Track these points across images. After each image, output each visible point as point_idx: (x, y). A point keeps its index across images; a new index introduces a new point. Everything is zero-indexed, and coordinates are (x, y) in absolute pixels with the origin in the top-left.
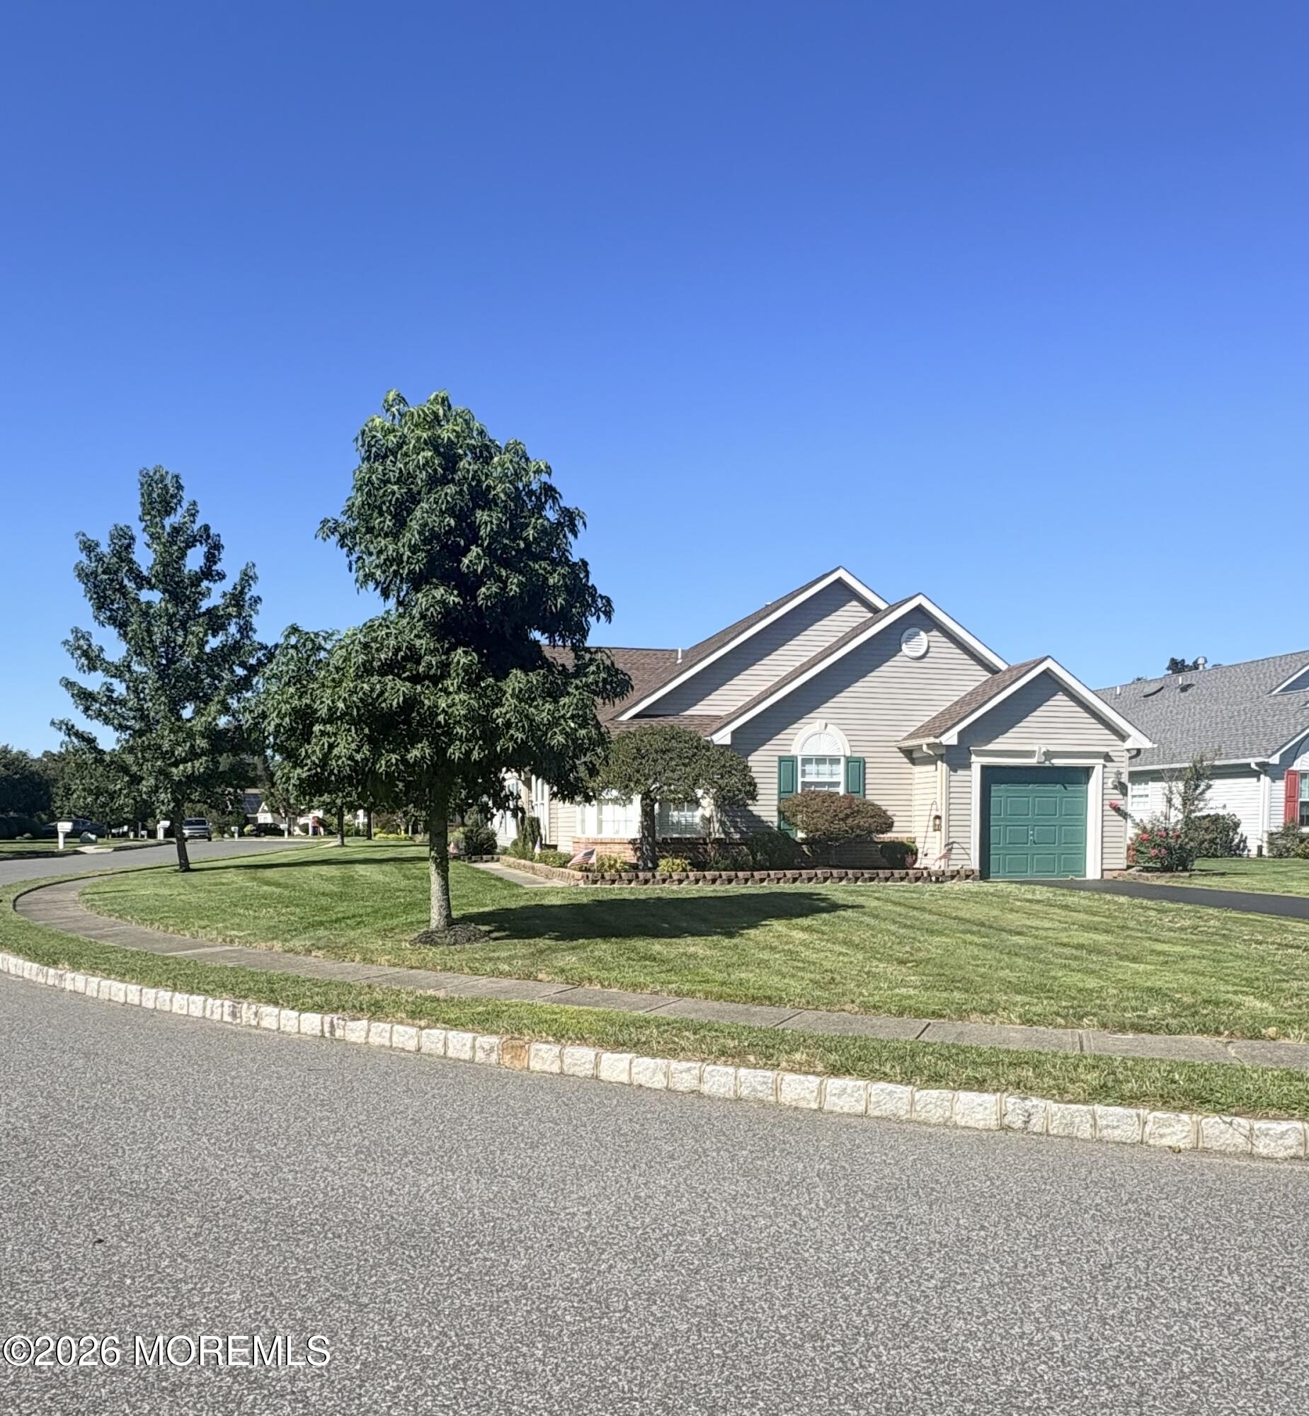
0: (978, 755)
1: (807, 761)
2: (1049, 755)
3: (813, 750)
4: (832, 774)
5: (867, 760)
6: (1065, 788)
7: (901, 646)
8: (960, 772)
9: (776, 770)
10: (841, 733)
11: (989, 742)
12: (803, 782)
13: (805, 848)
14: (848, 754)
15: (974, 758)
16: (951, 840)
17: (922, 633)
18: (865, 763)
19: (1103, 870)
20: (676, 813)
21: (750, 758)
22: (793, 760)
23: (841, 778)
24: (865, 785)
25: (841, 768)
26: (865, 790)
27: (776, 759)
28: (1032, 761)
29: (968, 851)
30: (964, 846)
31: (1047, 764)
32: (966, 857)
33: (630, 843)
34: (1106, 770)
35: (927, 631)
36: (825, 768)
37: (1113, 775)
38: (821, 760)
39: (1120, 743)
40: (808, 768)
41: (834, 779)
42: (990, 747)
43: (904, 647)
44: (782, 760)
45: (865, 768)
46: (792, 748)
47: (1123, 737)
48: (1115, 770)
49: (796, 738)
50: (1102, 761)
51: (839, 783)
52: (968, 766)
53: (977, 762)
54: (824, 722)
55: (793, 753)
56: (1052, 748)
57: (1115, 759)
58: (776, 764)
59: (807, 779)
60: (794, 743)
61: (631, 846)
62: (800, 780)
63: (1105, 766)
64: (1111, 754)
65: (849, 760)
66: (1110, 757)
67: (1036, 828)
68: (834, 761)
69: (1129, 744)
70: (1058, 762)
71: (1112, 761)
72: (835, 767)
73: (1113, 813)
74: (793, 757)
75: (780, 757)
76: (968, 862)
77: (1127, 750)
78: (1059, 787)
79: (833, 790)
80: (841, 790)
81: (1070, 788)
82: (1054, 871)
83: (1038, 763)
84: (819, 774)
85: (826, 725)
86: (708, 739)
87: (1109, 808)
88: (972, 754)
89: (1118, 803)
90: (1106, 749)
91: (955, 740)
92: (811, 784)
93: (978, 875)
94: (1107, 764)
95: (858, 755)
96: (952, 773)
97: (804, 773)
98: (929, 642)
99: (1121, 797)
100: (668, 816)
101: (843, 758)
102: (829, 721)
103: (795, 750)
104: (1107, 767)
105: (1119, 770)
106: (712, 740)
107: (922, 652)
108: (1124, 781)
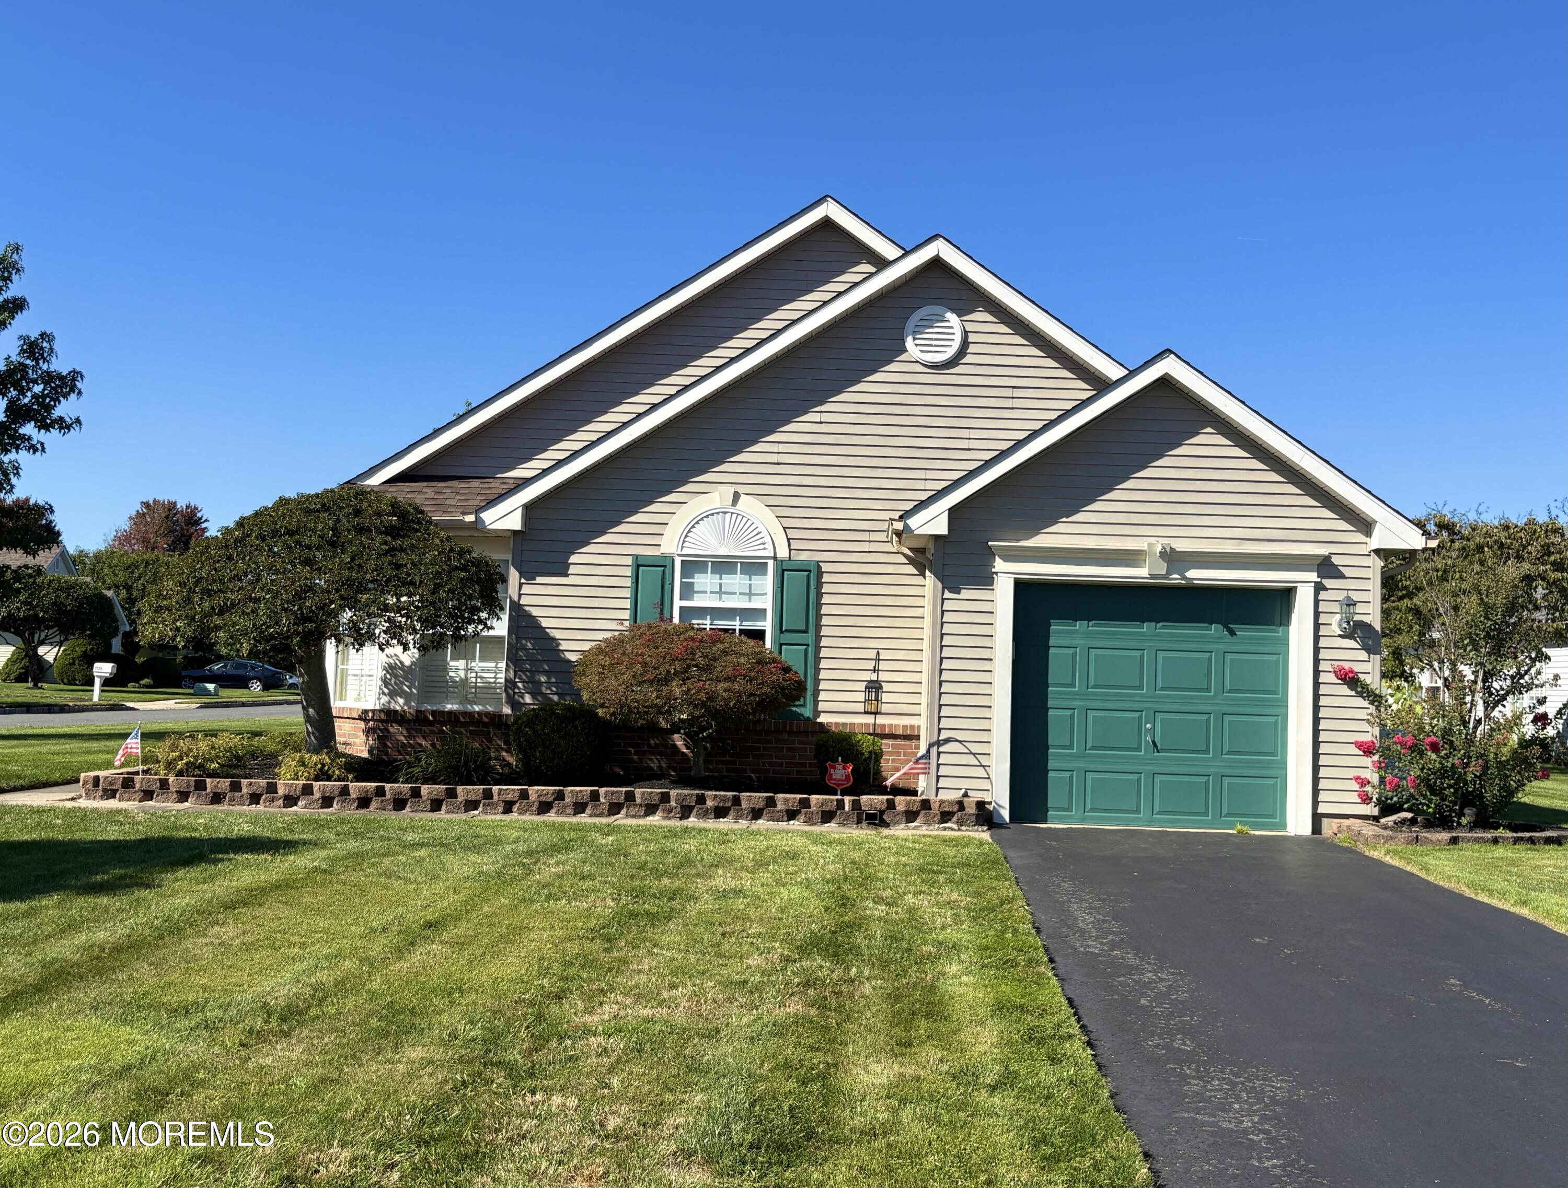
0: (1006, 559)
1: (692, 566)
2: (1172, 557)
3: (706, 544)
4: (750, 594)
5: (825, 567)
6: (1232, 633)
7: (903, 341)
8: (965, 594)
9: (628, 582)
10: (769, 515)
11: (1035, 530)
12: (682, 609)
13: (679, 740)
14: (783, 553)
15: (999, 565)
16: (944, 735)
17: (952, 317)
18: (820, 573)
19: (1317, 818)
20: (461, 664)
21: (573, 559)
22: (663, 565)
23: (767, 603)
24: (819, 617)
25: (767, 583)
26: (818, 627)
27: (628, 560)
28: (1139, 573)
29: (984, 760)
30: (975, 748)
31: (1175, 579)
32: (981, 772)
33: (360, 718)
34: (1323, 595)
35: (958, 312)
36: (736, 581)
37: (1336, 607)
38: (723, 566)
39: (1360, 537)
40: (704, 581)
41: (756, 604)
42: (1042, 541)
43: (909, 343)
44: (639, 564)
45: (820, 584)
46: (663, 540)
47: (1365, 525)
48: (1341, 596)
49: (673, 520)
50: (1313, 576)
51: (762, 612)
52: (986, 580)
53: (1006, 572)
54: (731, 490)
55: (664, 550)
56: (1181, 546)
57: (1347, 572)
58: (628, 572)
59: (697, 602)
60: (667, 531)
61: (362, 725)
62: (678, 603)
63: (1319, 588)
64: (1336, 560)
65: (784, 569)
66: (1335, 567)
67: (1159, 716)
68: (754, 567)
69: (1377, 541)
70: (1198, 575)
71: (1342, 577)
72: (756, 580)
73: (1345, 690)
74: (664, 557)
75: (636, 557)
76: (985, 784)
77: (1377, 552)
78: (1215, 630)
79: (750, 625)
80: (767, 625)
81: (1243, 632)
82: (1205, 813)
83: (1152, 576)
84: (720, 593)
85: (736, 497)
86: (470, 518)
87: (1332, 678)
88: (991, 554)
89: (1357, 668)
90: (1321, 550)
91: (941, 527)
92: (701, 612)
93: (1006, 814)
94: (1327, 583)
95: (804, 556)
96: (947, 595)
97: (688, 591)
98: (966, 334)
99: (1363, 655)
100: (445, 668)
101: (771, 563)
102: (741, 489)
103: (669, 545)
104: (1326, 589)
105: (1355, 596)
106: (478, 520)
107: (950, 352)
108: (1367, 619)
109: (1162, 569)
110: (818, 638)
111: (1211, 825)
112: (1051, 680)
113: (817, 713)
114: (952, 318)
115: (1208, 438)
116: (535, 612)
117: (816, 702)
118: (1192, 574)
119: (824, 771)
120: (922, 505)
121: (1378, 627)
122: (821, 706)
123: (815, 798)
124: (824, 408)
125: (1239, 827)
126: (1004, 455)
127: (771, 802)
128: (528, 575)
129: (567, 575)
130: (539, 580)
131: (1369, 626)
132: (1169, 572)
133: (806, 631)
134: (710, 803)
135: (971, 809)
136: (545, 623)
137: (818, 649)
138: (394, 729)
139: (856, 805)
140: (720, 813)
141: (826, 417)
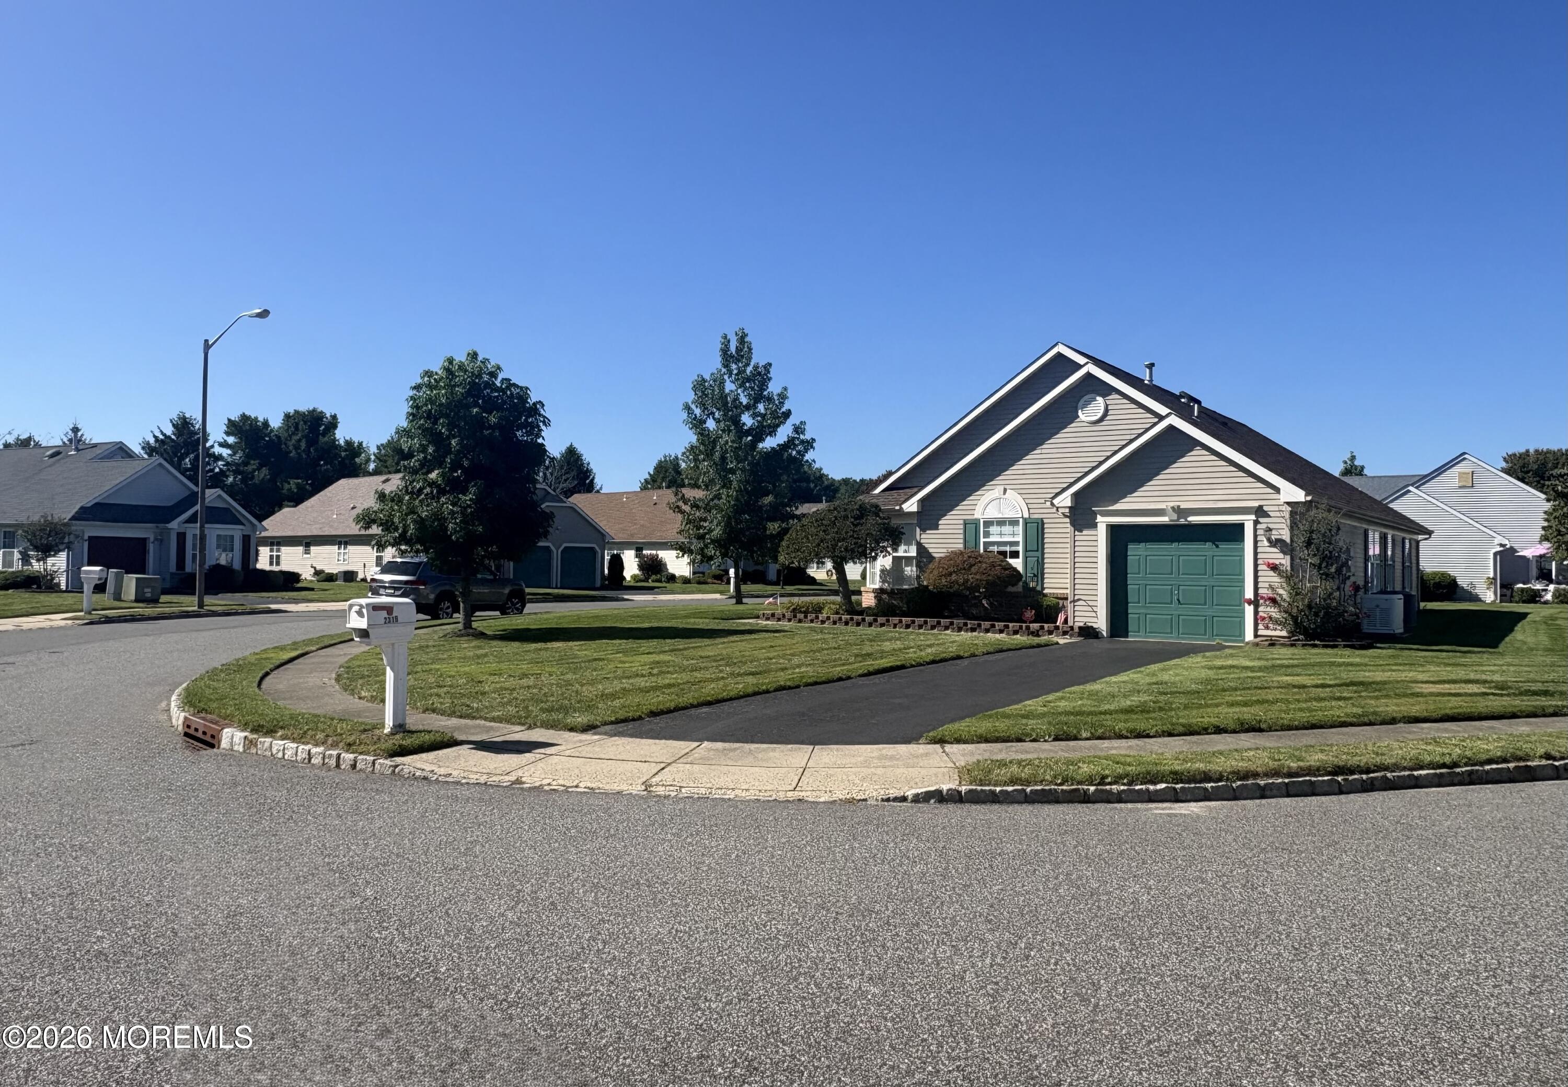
0: (1102, 516)
1: (988, 524)
2: (1178, 511)
3: (992, 513)
4: (1014, 535)
5: (1045, 521)
6: (1217, 546)
7: (1078, 412)
8: (1085, 532)
9: (961, 532)
10: (1019, 498)
11: (1115, 502)
12: (984, 542)
14: (1026, 515)
15: (1099, 518)
16: (1077, 597)
18: (1043, 524)
19: (1257, 637)
21: (940, 522)
22: (976, 523)
23: (1020, 538)
24: (1043, 544)
25: (1020, 529)
26: (1043, 549)
27: (962, 522)
28: (1164, 519)
29: (1095, 609)
30: (1091, 603)
31: (1182, 521)
32: (1094, 615)
34: (1259, 526)
35: (1104, 396)
36: (1007, 529)
37: (1265, 532)
38: (1001, 523)
39: (1276, 496)
40: (994, 529)
41: (1015, 539)
42: (1118, 507)
43: (1081, 412)
44: (965, 524)
45: (1043, 529)
46: (975, 512)
47: (1277, 490)
48: (1268, 526)
49: (979, 503)
50: (1253, 517)
51: (1018, 542)
52: (1094, 526)
53: (1103, 522)
54: (1002, 488)
55: (976, 516)
56: (1185, 505)
57: (1271, 514)
58: (962, 527)
59: (991, 539)
60: (977, 508)
62: (982, 540)
63: (1257, 522)
64: (1265, 508)
65: (1027, 522)
66: (1266, 512)
67: (1181, 588)
68: (1014, 522)
69: (1284, 498)
70: (1193, 519)
71: (1269, 516)
72: (1016, 528)
73: (1272, 573)
74: (976, 520)
75: (965, 520)
76: (1095, 620)
77: (1288, 503)
78: (1208, 545)
79: (1014, 549)
80: (1020, 548)
81: (1223, 546)
82: (1205, 634)
83: (1171, 521)
84: (1001, 534)
85: (1005, 490)
86: (897, 508)
87: (1265, 567)
88: (1095, 514)
89: (1277, 562)
90: (1256, 504)
91: (1068, 503)
92: (993, 544)
93: (1105, 634)
94: (1261, 520)
95: (1036, 516)
96: (1077, 533)
97: (987, 534)
98: (1107, 405)
99: (1281, 556)
100: (903, 571)
101: (1021, 520)
102: (1007, 487)
103: (978, 515)
104: (1260, 523)
105: (1271, 526)
106: (901, 508)
107: (1099, 415)
108: (1284, 538)
109: (1175, 517)
110: (1043, 554)
111: (1208, 640)
112: (1129, 571)
113: (1043, 588)
114: (1100, 399)
115: (1198, 451)
116: (926, 546)
117: (1043, 584)
118: (1191, 519)
119: (1022, 614)
120: (1057, 495)
121: (1288, 541)
122: (1045, 586)
123: (1011, 625)
124: (1044, 446)
125: (1218, 641)
126: (1093, 469)
127: (993, 626)
128: (923, 530)
129: (937, 529)
130: (928, 532)
131: (1284, 541)
132: (1179, 518)
133: (1037, 551)
134: (969, 626)
135: (1076, 630)
136: (931, 550)
137: (1043, 559)
138: (884, 596)
139: (1028, 628)
140: (973, 630)
141: (1044, 451)
